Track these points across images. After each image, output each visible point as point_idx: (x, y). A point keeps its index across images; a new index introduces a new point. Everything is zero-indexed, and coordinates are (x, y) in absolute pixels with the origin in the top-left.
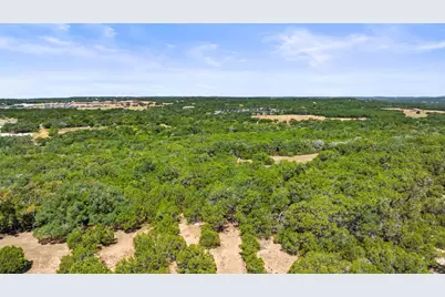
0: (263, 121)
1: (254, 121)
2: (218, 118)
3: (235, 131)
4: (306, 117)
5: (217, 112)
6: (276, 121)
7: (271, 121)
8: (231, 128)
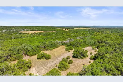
0: (24, 34)
1: (20, 33)
2: (5, 33)
3: (15, 38)
4: (39, 32)
5: (4, 31)
6: (29, 33)
7: (27, 33)
8: (13, 37)
